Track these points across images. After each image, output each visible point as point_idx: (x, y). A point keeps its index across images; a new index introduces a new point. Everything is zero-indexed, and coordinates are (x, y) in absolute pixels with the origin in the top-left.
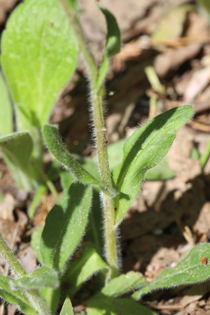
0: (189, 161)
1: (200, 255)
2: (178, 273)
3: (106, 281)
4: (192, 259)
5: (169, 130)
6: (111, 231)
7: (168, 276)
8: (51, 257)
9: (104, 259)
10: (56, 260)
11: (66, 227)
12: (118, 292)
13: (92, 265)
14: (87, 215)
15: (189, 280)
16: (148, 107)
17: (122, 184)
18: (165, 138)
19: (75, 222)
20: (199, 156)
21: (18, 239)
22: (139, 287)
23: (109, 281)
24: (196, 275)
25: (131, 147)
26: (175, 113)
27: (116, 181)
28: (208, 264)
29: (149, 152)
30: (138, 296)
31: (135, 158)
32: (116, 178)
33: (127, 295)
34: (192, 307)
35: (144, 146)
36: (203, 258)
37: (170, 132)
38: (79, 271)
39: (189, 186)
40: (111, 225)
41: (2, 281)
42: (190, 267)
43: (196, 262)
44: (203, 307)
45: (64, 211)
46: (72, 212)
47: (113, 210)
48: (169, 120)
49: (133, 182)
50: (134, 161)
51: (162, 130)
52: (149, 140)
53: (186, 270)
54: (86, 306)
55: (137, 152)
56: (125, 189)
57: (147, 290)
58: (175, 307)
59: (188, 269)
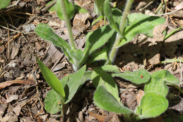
0: (161, 34)
1: (142, 73)
2: (131, 75)
3: (105, 64)
4: (138, 73)
5: (153, 24)
6: (115, 48)
7: (127, 74)
8: (89, 46)
9: (108, 56)
10: (90, 48)
11: (99, 38)
12: (107, 70)
13: (103, 56)
14: (108, 39)
15: (133, 81)
16: (158, 6)
17: (127, 33)
18: (150, 26)
19: (103, 38)
20: (166, 34)
21: (82, 32)
22: (116, 72)
23: (106, 65)
24: (136, 80)
25: (137, 22)
26: (158, 19)
27: (125, 31)
28: (143, 79)
29: (142, 28)
30: (113, 75)
31: (136, 27)
32: (126, 30)
33: (110, 73)
34: (131, 89)
35: (141, 24)
36: (142, 75)
37: (153, 25)
38: (97, 56)
39: (156, 44)
40: (116, 46)
41: (67, 46)
42: (136, 76)
43: (139, 75)
44: (135, 91)
45: (102, 32)
46: (104, 34)
47: (120, 41)
48: (155, 20)
49: (131, 35)
50: (135, 28)
51: (151, 23)
52: (144, 23)
53: (134, 76)
54: (93, 69)
55: (138, 25)
56: (127, 36)
57: (117, 75)
58: (125, 86)
59: (135, 76)
